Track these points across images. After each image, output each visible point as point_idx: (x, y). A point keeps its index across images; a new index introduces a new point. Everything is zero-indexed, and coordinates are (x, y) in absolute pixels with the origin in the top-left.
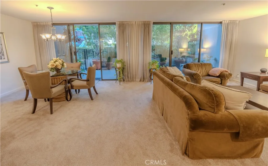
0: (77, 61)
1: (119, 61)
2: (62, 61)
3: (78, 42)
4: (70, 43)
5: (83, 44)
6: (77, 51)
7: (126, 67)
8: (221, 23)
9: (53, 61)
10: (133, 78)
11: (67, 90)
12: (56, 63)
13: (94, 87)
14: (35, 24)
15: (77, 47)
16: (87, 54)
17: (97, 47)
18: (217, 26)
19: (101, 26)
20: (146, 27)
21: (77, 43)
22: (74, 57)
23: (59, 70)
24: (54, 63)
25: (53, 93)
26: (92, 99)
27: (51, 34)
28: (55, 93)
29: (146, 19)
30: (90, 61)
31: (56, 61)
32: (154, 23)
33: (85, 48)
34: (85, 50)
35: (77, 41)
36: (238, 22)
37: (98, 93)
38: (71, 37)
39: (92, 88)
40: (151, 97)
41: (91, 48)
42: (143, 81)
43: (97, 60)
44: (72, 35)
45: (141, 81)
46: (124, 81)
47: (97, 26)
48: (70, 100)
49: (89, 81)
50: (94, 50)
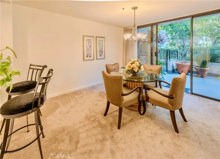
0: (157, 64)
2: (139, 63)
3: (161, 42)
4: (152, 44)
5: (166, 45)
6: (158, 51)
9: (131, 63)
11: (141, 100)
12: (133, 64)
13: (181, 111)
14: (126, 29)
15: (158, 48)
16: (169, 55)
17: (183, 47)
21: (159, 44)
22: (155, 58)
23: (135, 72)
24: (131, 65)
25: (123, 102)
27: (132, 33)
28: (125, 103)
30: (172, 63)
31: (133, 63)
33: (168, 49)
34: (167, 50)
35: (159, 42)
37: (186, 118)
38: (154, 38)
39: (178, 110)
43: (183, 62)
44: (155, 36)
48: (143, 114)
49: (173, 98)
50: (178, 51)
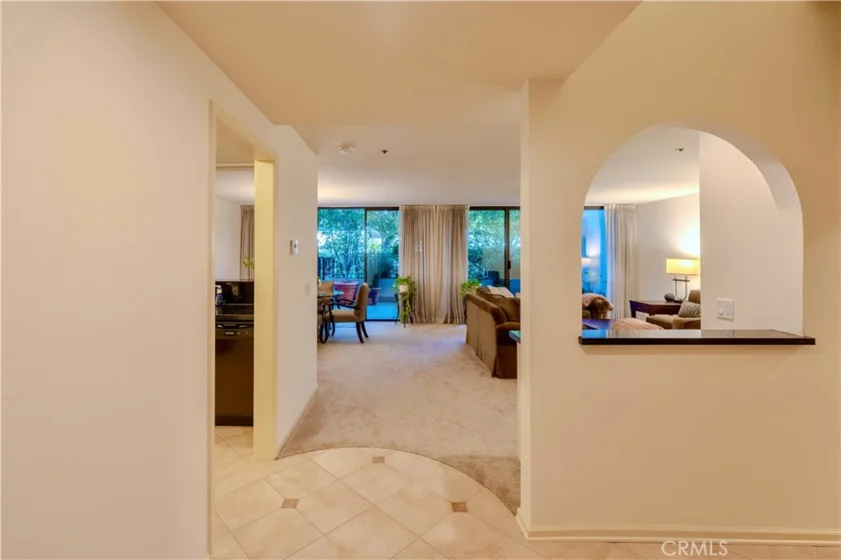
1: (404, 280)
7: (417, 293)
8: (602, 208)
10: (430, 316)
14: (248, 209)
18: (597, 213)
19: (369, 213)
20: (456, 216)
26: (362, 342)
29: (457, 201)
32: (472, 208)
36: (634, 207)
37: (368, 335)
40: (464, 339)
41: (329, 255)
42: (452, 322)
43: (345, 281)
45: (446, 322)
46: (412, 322)
47: (362, 212)
48: (325, 342)
49: (359, 308)
50: (336, 260)
